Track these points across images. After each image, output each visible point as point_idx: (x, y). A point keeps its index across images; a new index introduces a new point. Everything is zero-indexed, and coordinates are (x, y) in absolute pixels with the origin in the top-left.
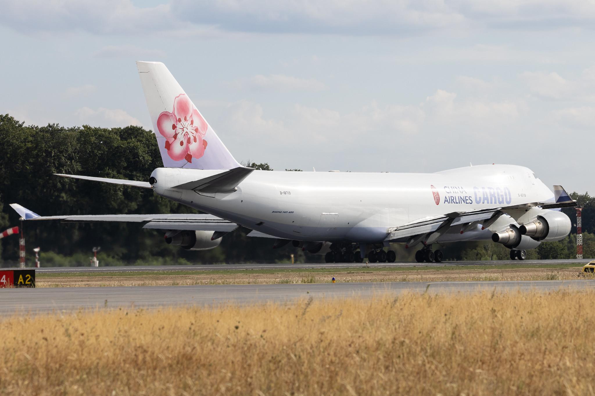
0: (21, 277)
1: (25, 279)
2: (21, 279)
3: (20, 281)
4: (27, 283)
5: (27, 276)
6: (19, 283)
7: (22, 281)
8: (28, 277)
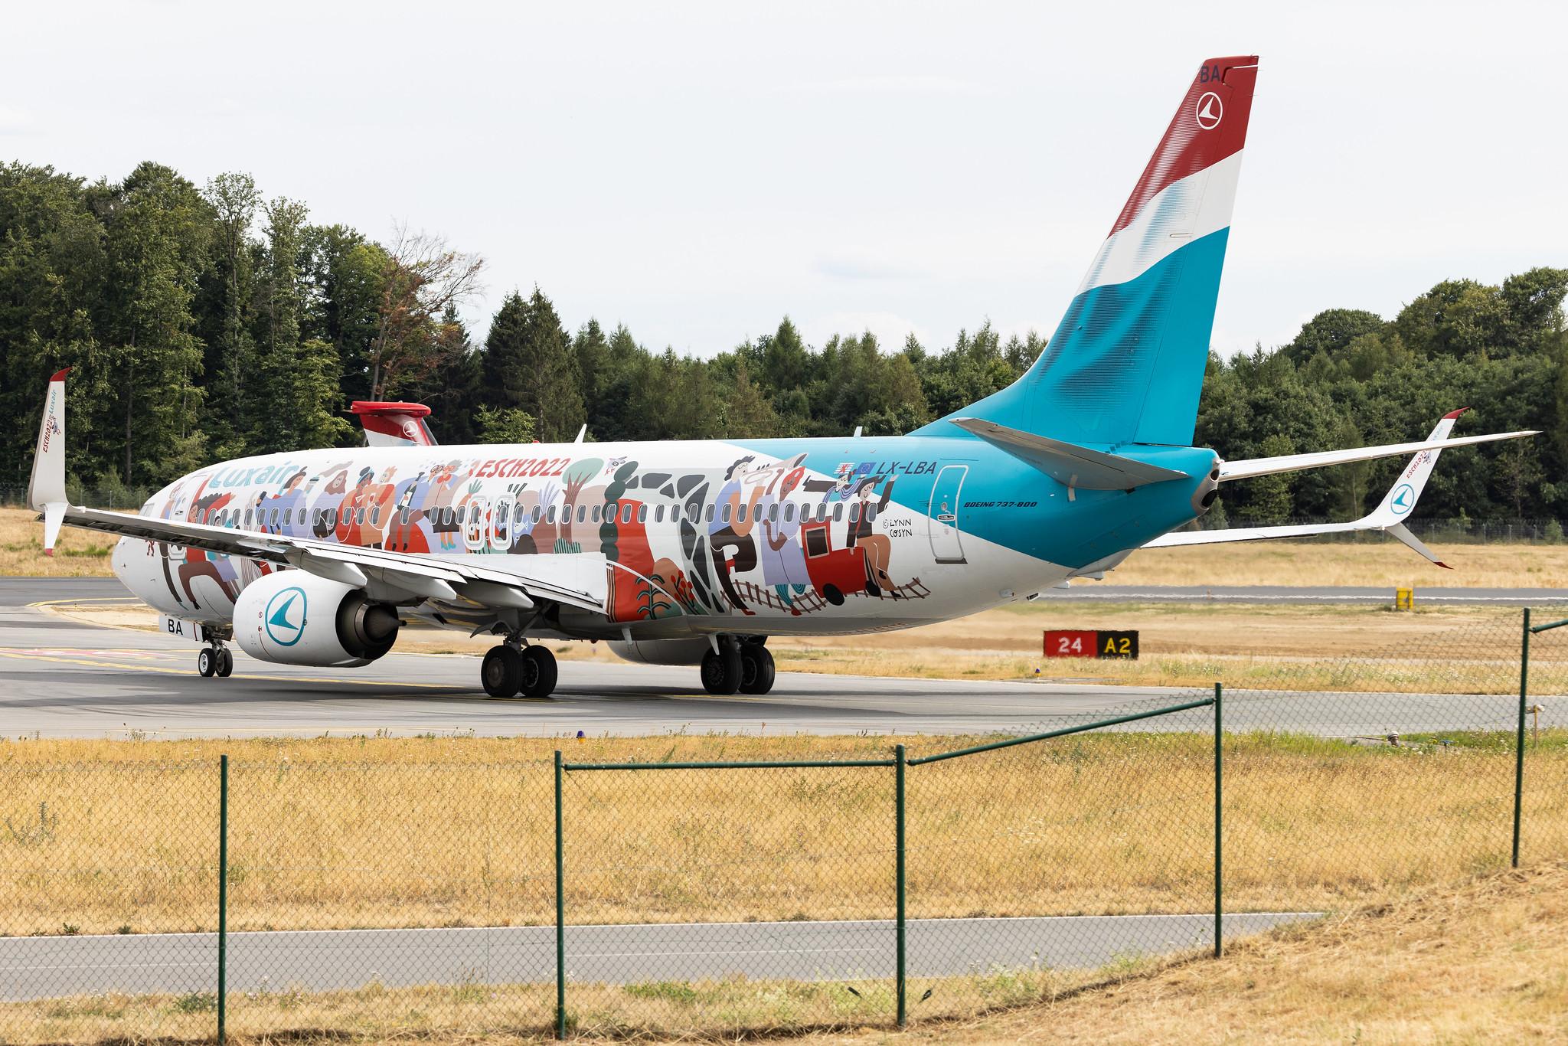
0: (1111, 641)
1: (1118, 645)
2: (1110, 644)
3: (1108, 647)
4: (1121, 651)
5: (1122, 641)
6: (1107, 651)
7: (1113, 648)
8: (1125, 642)
